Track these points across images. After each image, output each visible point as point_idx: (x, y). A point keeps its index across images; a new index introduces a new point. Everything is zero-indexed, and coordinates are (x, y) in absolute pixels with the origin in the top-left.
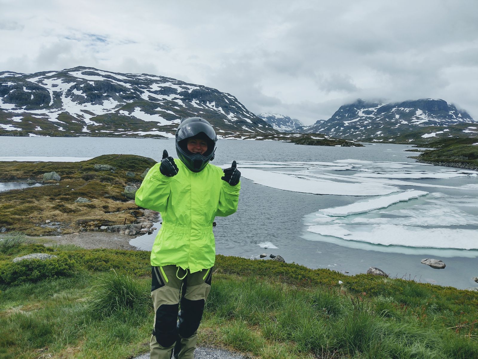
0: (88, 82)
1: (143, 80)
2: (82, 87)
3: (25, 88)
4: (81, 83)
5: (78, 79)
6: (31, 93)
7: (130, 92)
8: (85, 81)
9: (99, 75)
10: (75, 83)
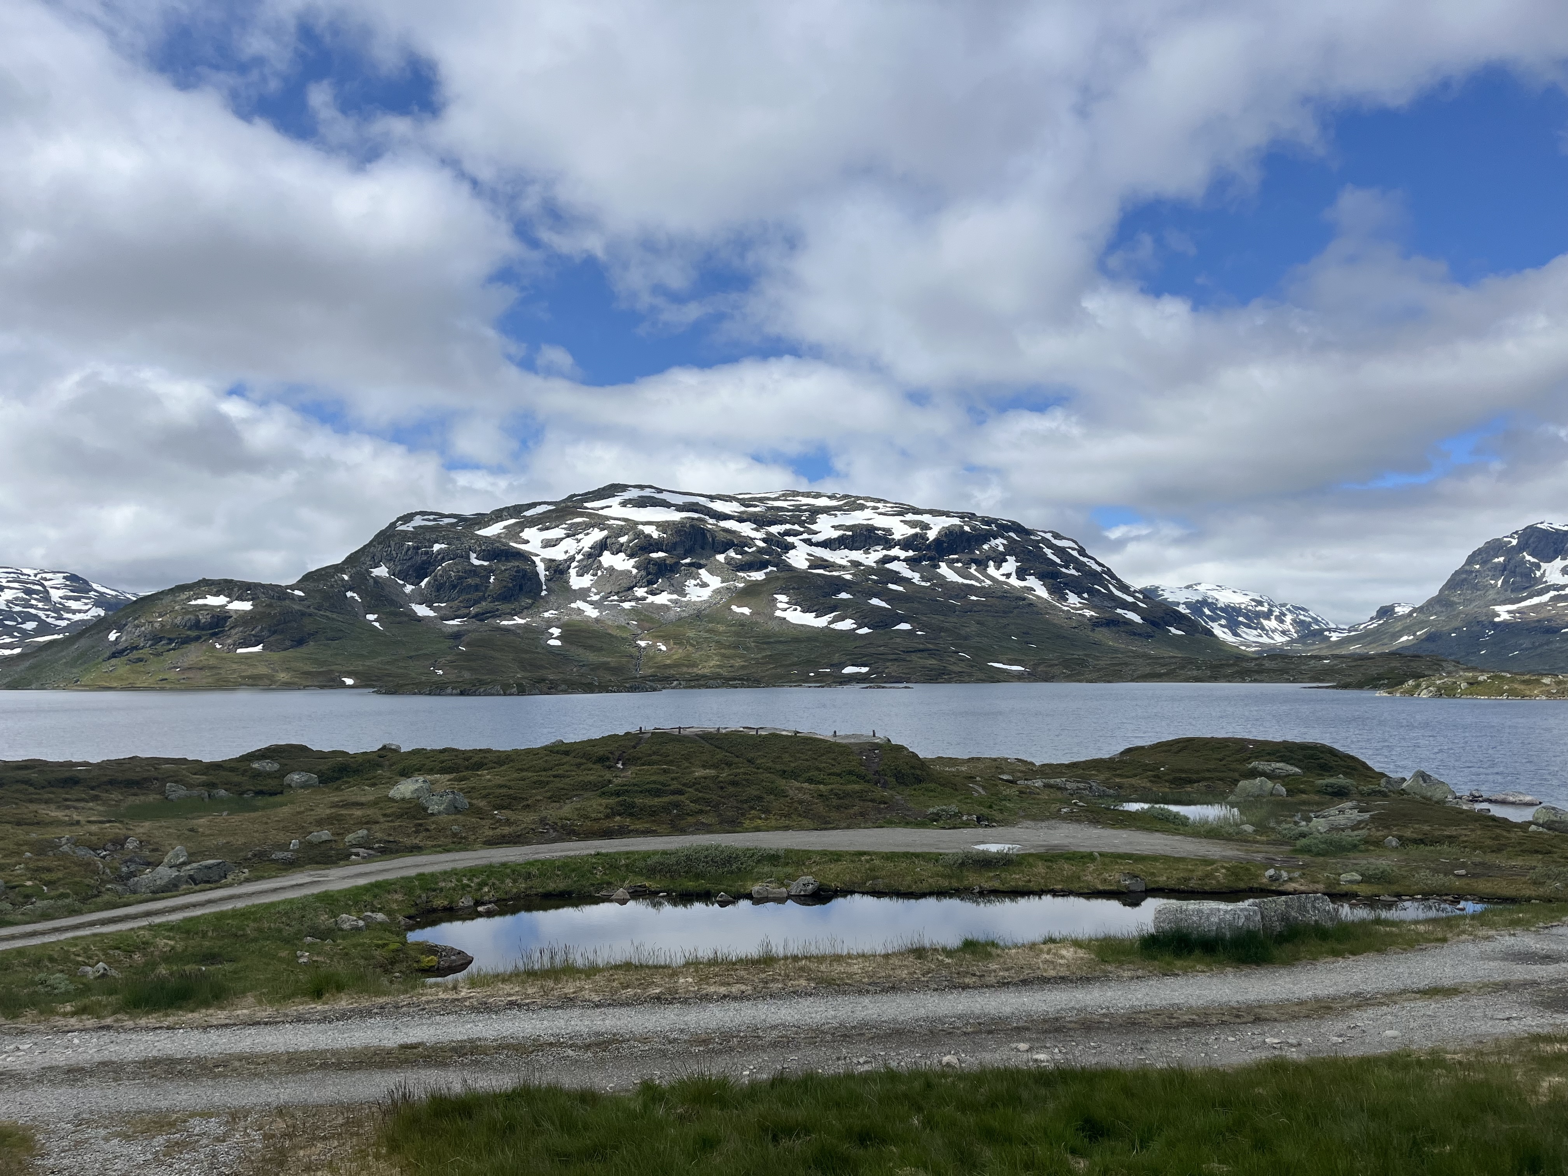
0: (640, 527)
1: (789, 511)
2: (622, 545)
3: (473, 556)
4: (621, 532)
5: (612, 522)
6: (489, 571)
7: (754, 549)
8: (631, 525)
9: (666, 505)
10: (605, 533)
